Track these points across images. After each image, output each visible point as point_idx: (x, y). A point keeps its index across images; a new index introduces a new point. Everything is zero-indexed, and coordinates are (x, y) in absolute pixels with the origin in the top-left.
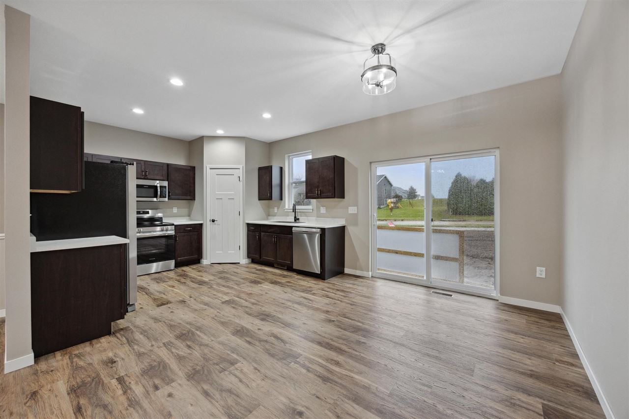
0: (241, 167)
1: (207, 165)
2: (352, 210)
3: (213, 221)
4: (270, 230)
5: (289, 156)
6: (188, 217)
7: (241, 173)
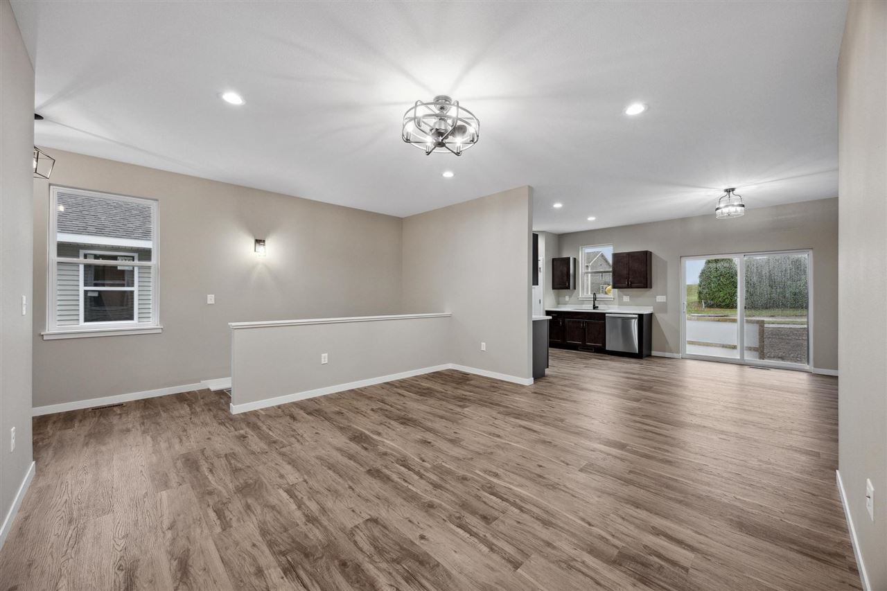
2: (660, 299)
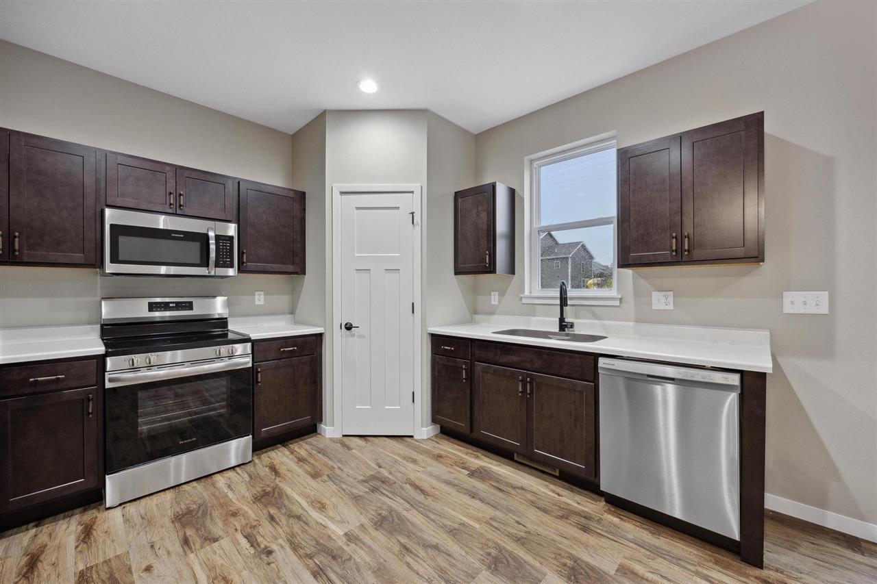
0: (415, 187)
1: (334, 184)
3: (349, 327)
4: (505, 359)
5: (531, 161)
6: (289, 316)
7: (416, 203)
